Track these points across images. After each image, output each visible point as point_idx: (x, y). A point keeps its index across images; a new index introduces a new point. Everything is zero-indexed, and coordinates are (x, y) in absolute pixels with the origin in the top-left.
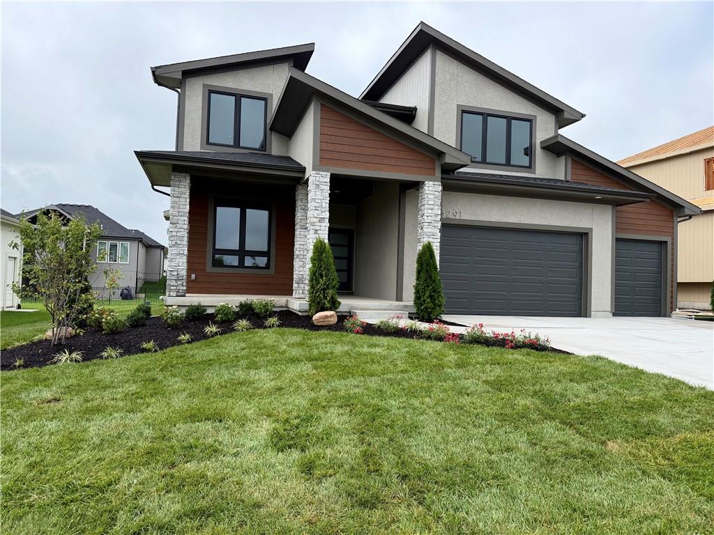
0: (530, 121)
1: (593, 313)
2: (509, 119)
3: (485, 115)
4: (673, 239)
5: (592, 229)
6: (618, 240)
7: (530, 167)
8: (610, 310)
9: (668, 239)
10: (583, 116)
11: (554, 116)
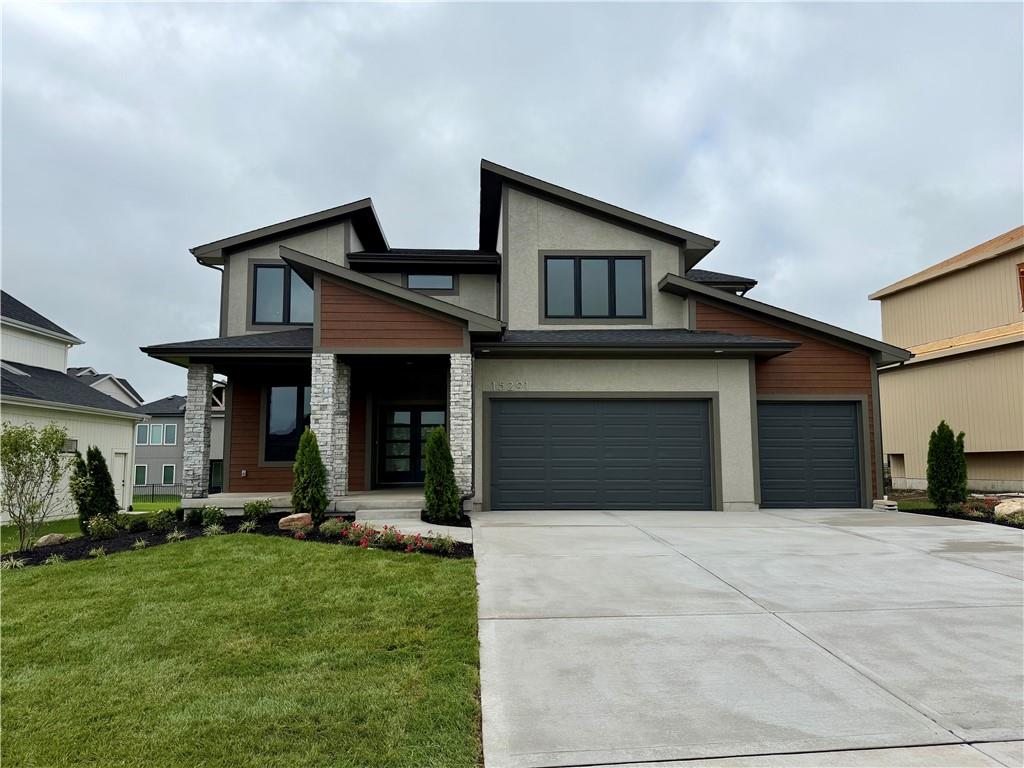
0: (642, 258)
1: (725, 506)
2: (611, 259)
3: (578, 259)
4: (870, 396)
5: (717, 394)
6: (760, 403)
7: (645, 316)
8: (753, 500)
9: (864, 398)
10: (716, 243)
11: (677, 248)
